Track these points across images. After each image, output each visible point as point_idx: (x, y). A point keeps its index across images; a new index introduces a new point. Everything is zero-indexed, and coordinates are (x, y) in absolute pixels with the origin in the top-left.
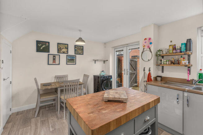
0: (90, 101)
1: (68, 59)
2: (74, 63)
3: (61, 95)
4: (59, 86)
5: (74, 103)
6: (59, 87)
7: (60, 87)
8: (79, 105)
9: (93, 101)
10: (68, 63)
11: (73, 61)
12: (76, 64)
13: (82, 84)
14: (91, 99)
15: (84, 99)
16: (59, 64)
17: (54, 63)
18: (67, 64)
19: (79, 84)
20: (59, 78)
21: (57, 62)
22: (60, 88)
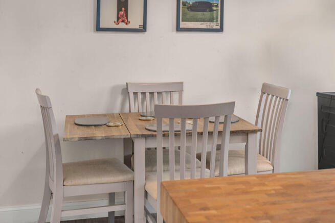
0: (274, 203)
1: (184, 4)
2: (214, 25)
3: (146, 178)
4: (139, 133)
5: (194, 201)
6: (138, 136)
7: (146, 137)
8: (213, 212)
9: (294, 205)
10: (183, 25)
11: (207, 14)
12: (221, 30)
13: (254, 132)
14: (283, 194)
15: (245, 192)
16: (143, 29)
17: (122, 25)
18: (179, 29)
19: (233, 133)
20: (144, 94)
21: (135, 20)
22: (143, 140)
